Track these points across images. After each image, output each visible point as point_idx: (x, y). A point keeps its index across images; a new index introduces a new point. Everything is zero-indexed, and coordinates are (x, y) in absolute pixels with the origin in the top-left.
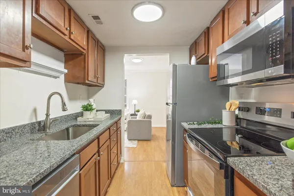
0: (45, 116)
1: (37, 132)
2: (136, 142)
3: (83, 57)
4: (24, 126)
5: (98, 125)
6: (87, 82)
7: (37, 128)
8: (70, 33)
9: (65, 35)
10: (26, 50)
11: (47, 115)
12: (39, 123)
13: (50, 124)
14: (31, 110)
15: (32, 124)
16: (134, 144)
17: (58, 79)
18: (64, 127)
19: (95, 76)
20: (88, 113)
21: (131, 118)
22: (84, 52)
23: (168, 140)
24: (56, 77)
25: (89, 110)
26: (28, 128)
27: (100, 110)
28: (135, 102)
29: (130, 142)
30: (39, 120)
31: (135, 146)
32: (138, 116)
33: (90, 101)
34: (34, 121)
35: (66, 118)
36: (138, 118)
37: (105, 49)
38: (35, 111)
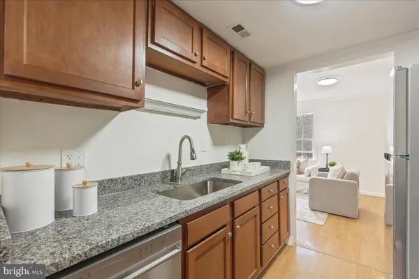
0: (177, 165)
1: (169, 181)
2: (325, 216)
3: (226, 88)
4: (154, 174)
5: (241, 182)
6: (231, 121)
7: (169, 178)
8: (202, 58)
9: (194, 62)
10: (135, 87)
11: (179, 163)
12: (172, 172)
13: (183, 174)
14: (164, 156)
15: (164, 173)
16: (320, 219)
17: (198, 120)
18: (200, 179)
19: (246, 113)
20: (235, 162)
21: (318, 175)
22: (227, 80)
23: (388, 226)
24: (195, 118)
25: (236, 160)
26: (158, 177)
27: (254, 161)
28: (327, 149)
29: (313, 213)
30: (172, 168)
31: (321, 223)
32: (329, 173)
33: (240, 147)
34: (167, 169)
35: (208, 169)
36: (330, 176)
37: (265, 73)
38: (169, 157)
